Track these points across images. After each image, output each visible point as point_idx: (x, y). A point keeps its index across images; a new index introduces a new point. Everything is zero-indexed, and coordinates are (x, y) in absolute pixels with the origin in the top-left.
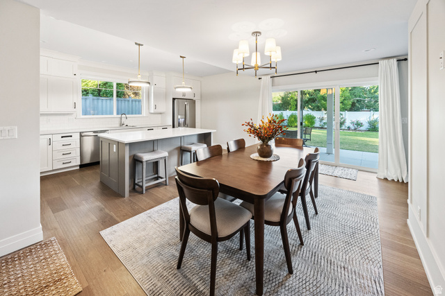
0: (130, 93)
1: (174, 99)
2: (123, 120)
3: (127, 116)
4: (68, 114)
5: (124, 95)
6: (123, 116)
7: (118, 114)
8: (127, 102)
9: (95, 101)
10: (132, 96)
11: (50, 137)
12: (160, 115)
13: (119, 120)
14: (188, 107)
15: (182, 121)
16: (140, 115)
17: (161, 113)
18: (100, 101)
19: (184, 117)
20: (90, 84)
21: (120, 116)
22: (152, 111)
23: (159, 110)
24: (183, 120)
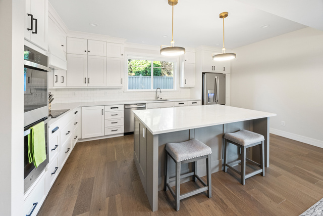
0: (165, 73)
1: (204, 73)
2: (158, 93)
3: (162, 90)
4: (118, 88)
5: (161, 74)
6: (158, 90)
7: (154, 88)
8: (163, 79)
9: (144, 79)
10: (167, 75)
11: (103, 107)
12: (189, 90)
13: (155, 93)
14: (218, 81)
15: (211, 96)
16: (172, 90)
17: (190, 88)
18: (146, 79)
19: (213, 91)
20: (141, 68)
21: (156, 90)
22: (183, 86)
23: (188, 85)
24: (213, 94)
